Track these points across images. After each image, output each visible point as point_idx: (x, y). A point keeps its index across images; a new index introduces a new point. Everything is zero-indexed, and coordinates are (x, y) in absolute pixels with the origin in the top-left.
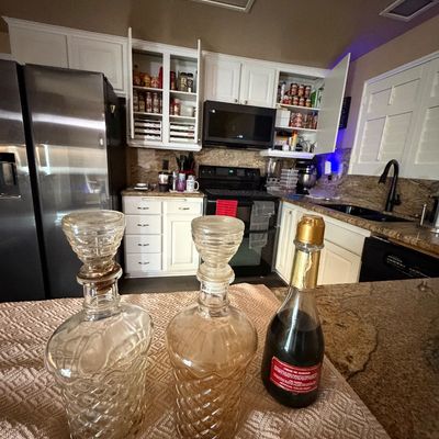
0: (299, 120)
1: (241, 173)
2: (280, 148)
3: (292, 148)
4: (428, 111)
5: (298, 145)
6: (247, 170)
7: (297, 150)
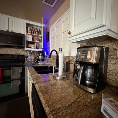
0: (36, 39)
1: (16, 56)
2: (31, 48)
3: (35, 47)
4: (62, 34)
5: (37, 47)
6: (18, 55)
7: (37, 48)
